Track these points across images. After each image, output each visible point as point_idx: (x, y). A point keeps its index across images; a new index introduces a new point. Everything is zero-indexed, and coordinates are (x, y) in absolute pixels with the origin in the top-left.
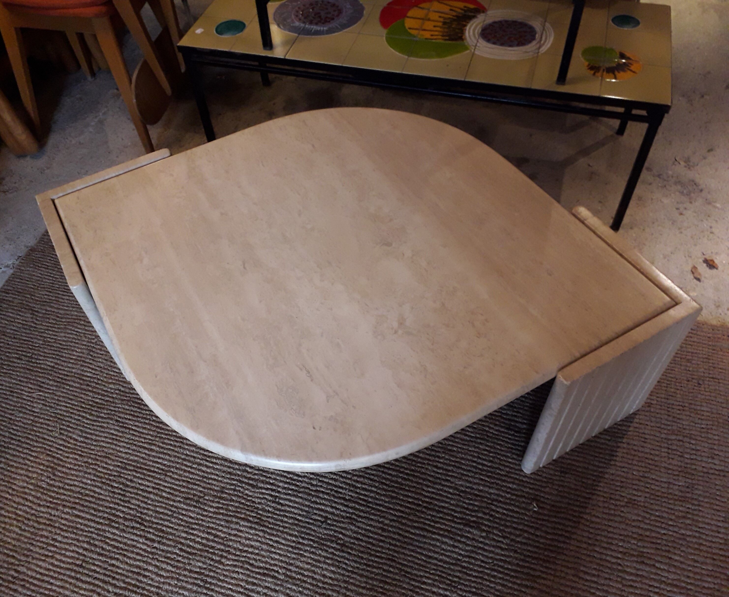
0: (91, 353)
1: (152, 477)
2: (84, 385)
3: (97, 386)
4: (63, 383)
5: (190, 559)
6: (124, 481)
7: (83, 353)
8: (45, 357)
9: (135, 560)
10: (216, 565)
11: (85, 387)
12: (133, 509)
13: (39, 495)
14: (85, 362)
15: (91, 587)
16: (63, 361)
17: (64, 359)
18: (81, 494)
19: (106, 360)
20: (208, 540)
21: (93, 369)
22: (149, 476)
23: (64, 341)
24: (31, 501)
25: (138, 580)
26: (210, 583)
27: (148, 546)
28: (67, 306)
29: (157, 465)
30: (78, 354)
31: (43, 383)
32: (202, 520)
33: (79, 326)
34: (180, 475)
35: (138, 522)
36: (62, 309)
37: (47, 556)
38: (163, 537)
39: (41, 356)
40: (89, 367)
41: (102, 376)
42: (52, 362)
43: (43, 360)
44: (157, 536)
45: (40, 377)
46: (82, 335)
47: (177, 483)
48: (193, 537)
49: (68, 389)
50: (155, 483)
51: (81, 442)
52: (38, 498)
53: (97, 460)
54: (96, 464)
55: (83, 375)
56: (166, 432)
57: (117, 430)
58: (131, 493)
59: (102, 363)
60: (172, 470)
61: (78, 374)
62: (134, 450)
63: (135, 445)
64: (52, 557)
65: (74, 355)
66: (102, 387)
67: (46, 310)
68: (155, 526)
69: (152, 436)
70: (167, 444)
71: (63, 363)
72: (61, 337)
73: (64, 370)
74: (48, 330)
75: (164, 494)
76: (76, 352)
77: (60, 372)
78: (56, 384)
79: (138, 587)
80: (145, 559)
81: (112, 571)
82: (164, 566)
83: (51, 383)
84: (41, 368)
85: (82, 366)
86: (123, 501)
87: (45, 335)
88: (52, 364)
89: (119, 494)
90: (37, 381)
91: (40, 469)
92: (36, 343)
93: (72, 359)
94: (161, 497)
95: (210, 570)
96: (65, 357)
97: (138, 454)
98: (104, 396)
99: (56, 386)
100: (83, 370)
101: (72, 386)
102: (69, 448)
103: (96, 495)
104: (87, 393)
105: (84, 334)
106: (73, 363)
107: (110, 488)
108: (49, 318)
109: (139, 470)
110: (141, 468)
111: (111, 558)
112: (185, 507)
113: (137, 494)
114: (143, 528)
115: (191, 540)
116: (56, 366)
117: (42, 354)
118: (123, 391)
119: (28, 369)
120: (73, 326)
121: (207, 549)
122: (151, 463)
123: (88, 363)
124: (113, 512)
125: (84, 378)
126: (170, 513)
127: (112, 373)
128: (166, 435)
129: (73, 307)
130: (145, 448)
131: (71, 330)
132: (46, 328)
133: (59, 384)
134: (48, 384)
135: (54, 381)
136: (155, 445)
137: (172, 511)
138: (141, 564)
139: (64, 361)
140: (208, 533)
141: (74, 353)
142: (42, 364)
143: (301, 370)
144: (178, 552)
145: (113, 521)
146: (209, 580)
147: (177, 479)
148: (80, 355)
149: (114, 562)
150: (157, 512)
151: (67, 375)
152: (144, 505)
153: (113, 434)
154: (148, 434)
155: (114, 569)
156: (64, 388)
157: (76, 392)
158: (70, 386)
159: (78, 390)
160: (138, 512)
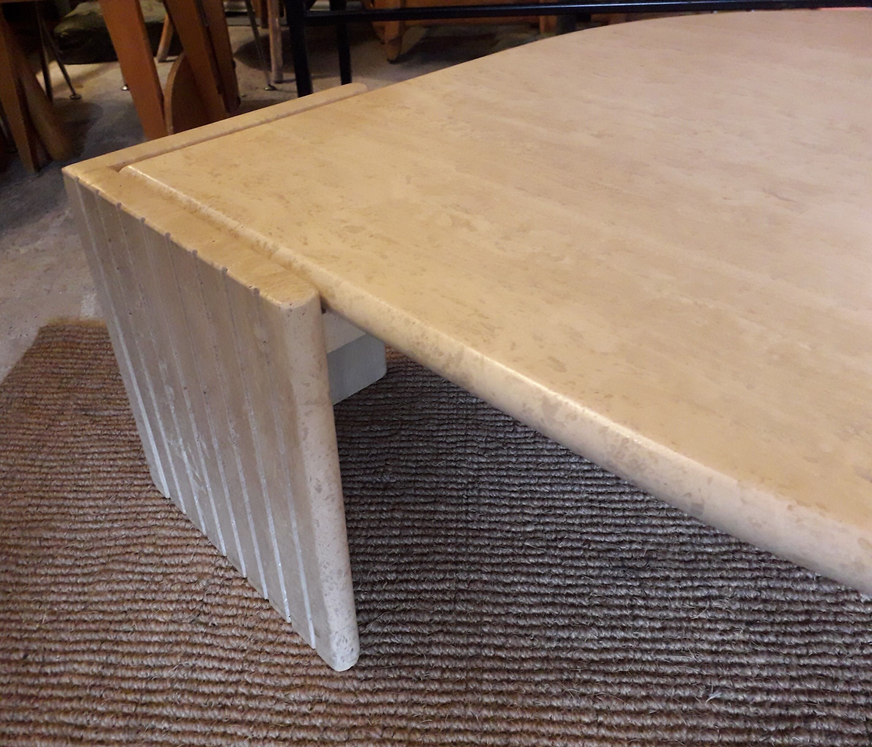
0: (203, 619)
2: (210, 707)
3: (252, 704)
4: (145, 716)
7: (179, 623)
8: (65, 653)
11: (214, 714)
14: (194, 645)
16: (123, 655)
17: (127, 649)
19: (249, 629)
21: (221, 659)
23: (110, 602)
28: (96, 522)
30: (163, 628)
31: (82, 727)
33: (143, 560)
36: (82, 530)
39: (55, 652)
40: (209, 657)
41: (257, 674)
42: (90, 663)
43: (65, 663)
45: (66, 712)
46: (158, 578)
49: (167, 731)
55: (200, 682)
59: (242, 637)
61: (181, 681)
65: (152, 633)
66: (269, 704)
67: (41, 539)
71: (127, 661)
72: (98, 594)
73: (135, 679)
74: (56, 584)
76: (157, 622)
77: (125, 685)
78: (121, 723)
83: (106, 722)
84: (61, 686)
85: (190, 656)
87: (53, 598)
88: (95, 669)
90: (62, 724)
92: (29, 622)
93: (149, 643)
96: (129, 643)
99: (125, 729)
100: (193, 669)
101: (177, 720)
104: (231, 730)
105: (164, 574)
106: (157, 655)
108: (53, 557)
116: (109, 672)
117: (53, 647)
118: (335, 704)
119: (23, 697)
120: (126, 562)
123: (202, 645)
125: (206, 689)
127: (282, 660)
129: (113, 521)
131: (123, 572)
132: (49, 580)
133: (133, 722)
134: (96, 729)
135: (116, 715)
139: (130, 654)
141: (153, 626)
142: (62, 674)
148: (172, 628)
151: (149, 692)
156: (153, 730)
157: (194, 733)
158: (167, 718)
159: (199, 728)
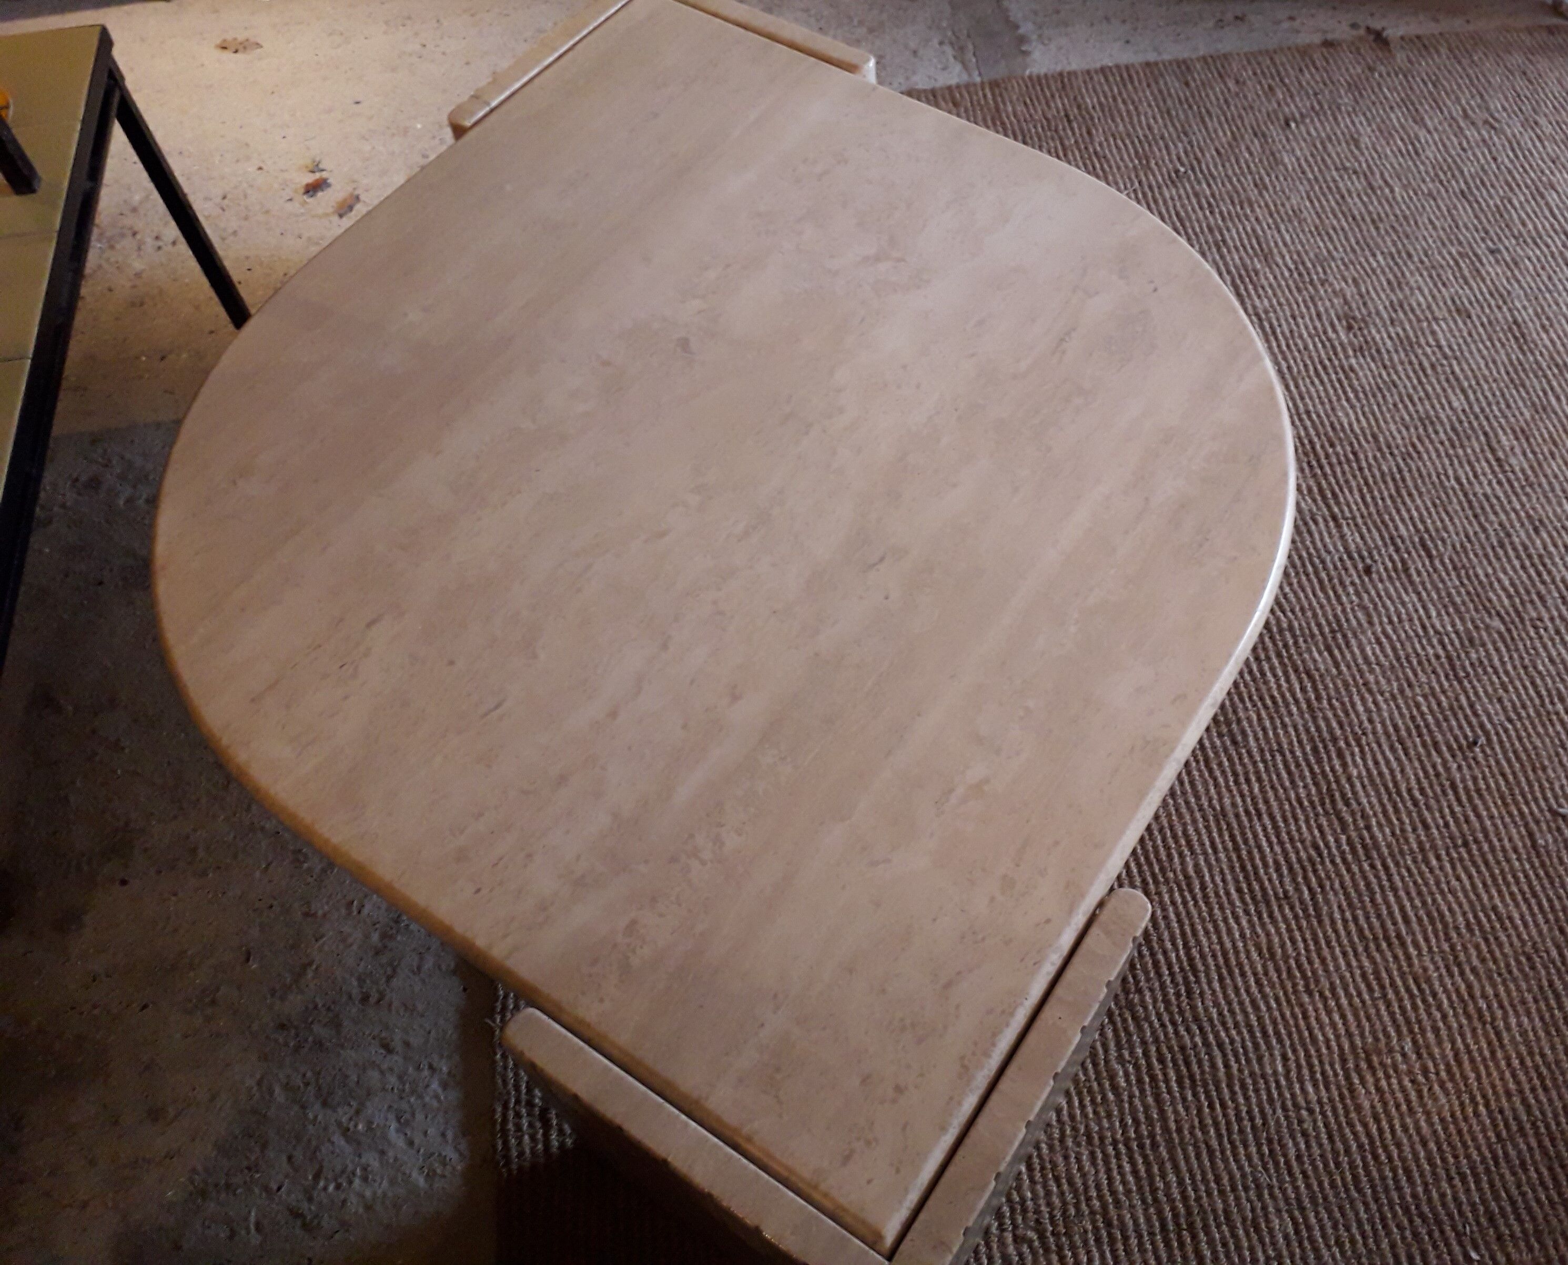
0: (1071, 1211)
1: (1243, 834)
2: (1158, 1157)
3: (1142, 1118)
5: (1321, 676)
6: (1287, 880)
7: (1084, 1235)
9: (1387, 762)
10: (1298, 633)
11: (1163, 1150)
12: (1320, 827)
13: (1430, 1035)
14: (1103, 1202)
15: (1478, 802)
18: (1366, 949)
19: (1066, 1158)
20: (1272, 669)
21: (1109, 1170)
22: (1246, 841)
24: (1453, 1043)
25: (1410, 735)
26: (1329, 624)
27: (1353, 754)
29: (1217, 840)
32: (1250, 698)
34: (1205, 783)
35: (1333, 802)
37: (1500, 919)
38: (1323, 741)
40: (1111, 1183)
41: (1112, 1126)
44: (1327, 752)
47: (1221, 780)
48: (1288, 695)
49: (1194, 1184)
50: (1250, 821)
51: (1280, 1041)
52: (1436, 1030)
53: (1289, 970)
54: (1300, 966)
55: (1138, 1180)
56: (1145, 868)
57: (1207, 975)
58: (1297, 853)
60: (1206, 804)
62: (1222, 908)
63: (1211, 914)
64: (1494, 908)
68: (1316, 768)
69: (1171, 891)
70: (1168, 849)
75: (1256, 790)
79: (1417, 727)
80: (1374, 745)
81: (1431, 786)
82: (1360, 708)
86: (1320, 855)
89: (1315, 871)
91: (1389, 1085)
94: (1262, 790)
95: (1313, 636)
97: (1222, 893)
98: (1153, 1078)
102: (1308, 1056)
103: (1348, 915)
107: (1320, 898)
109: (1249, 867)
110: (1243, 868)
111: (1416, 804)
112: (1251, 739)
113: (1291, 839)
114: (1334, 786)
115: (1293, 695)
121: (1286, 660)
122: (1222, 856)
124: (1349, 857)
126: (1279, 758)
128: (1150, 865)
130: (1203, 888)
136: (1184, 871)
137: (1273, 756)
138: (1386, 748)
140: (1263, 674)
143: (1064, 352)
144: (1325, 702)
145: (1364, 846)
146: (1327, 630)
147: (1216, 785)
149: (1417, 794)
150: (1292, 782)
152: (1299, 811)
153: (1221, 979)
154: (1173, 903)
155: (1425, 784)
160: (1317, 815)
